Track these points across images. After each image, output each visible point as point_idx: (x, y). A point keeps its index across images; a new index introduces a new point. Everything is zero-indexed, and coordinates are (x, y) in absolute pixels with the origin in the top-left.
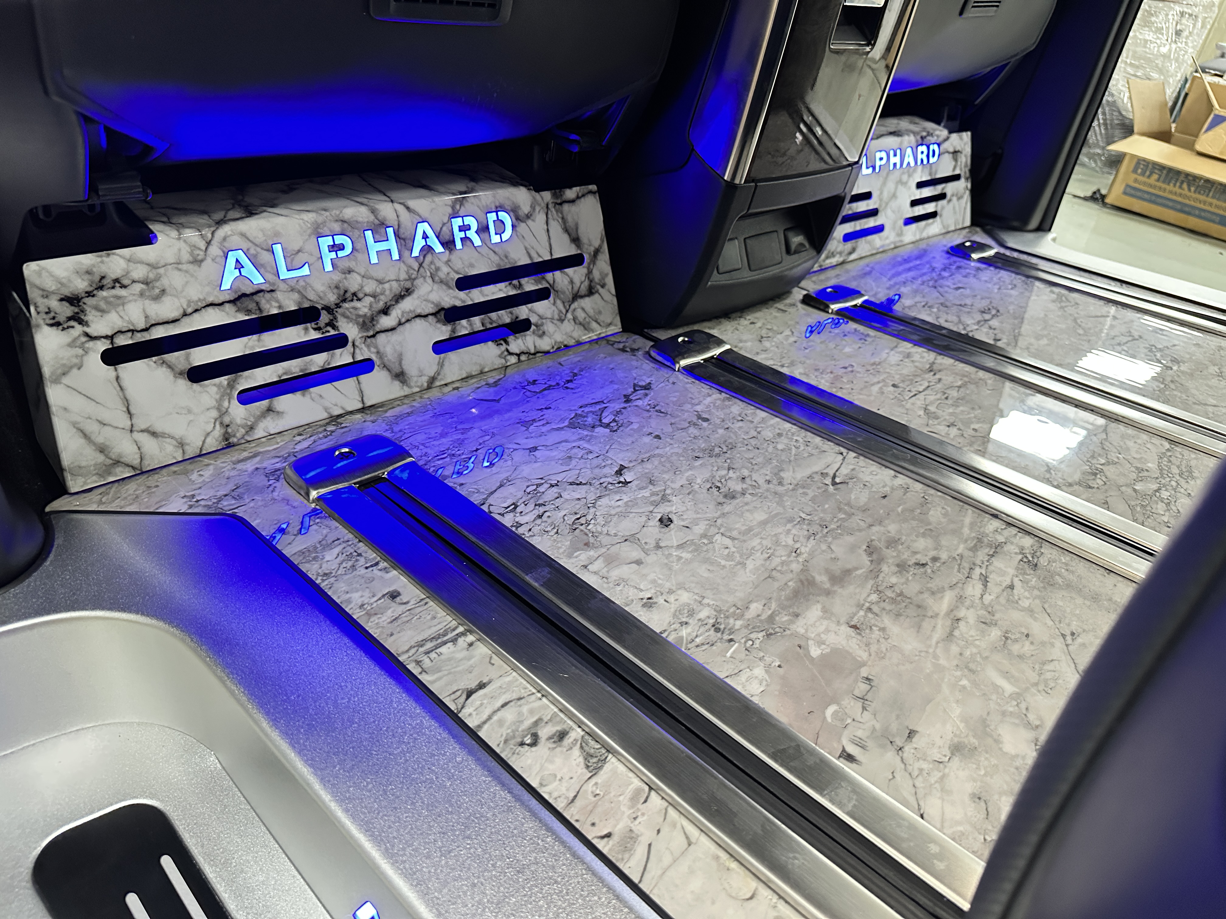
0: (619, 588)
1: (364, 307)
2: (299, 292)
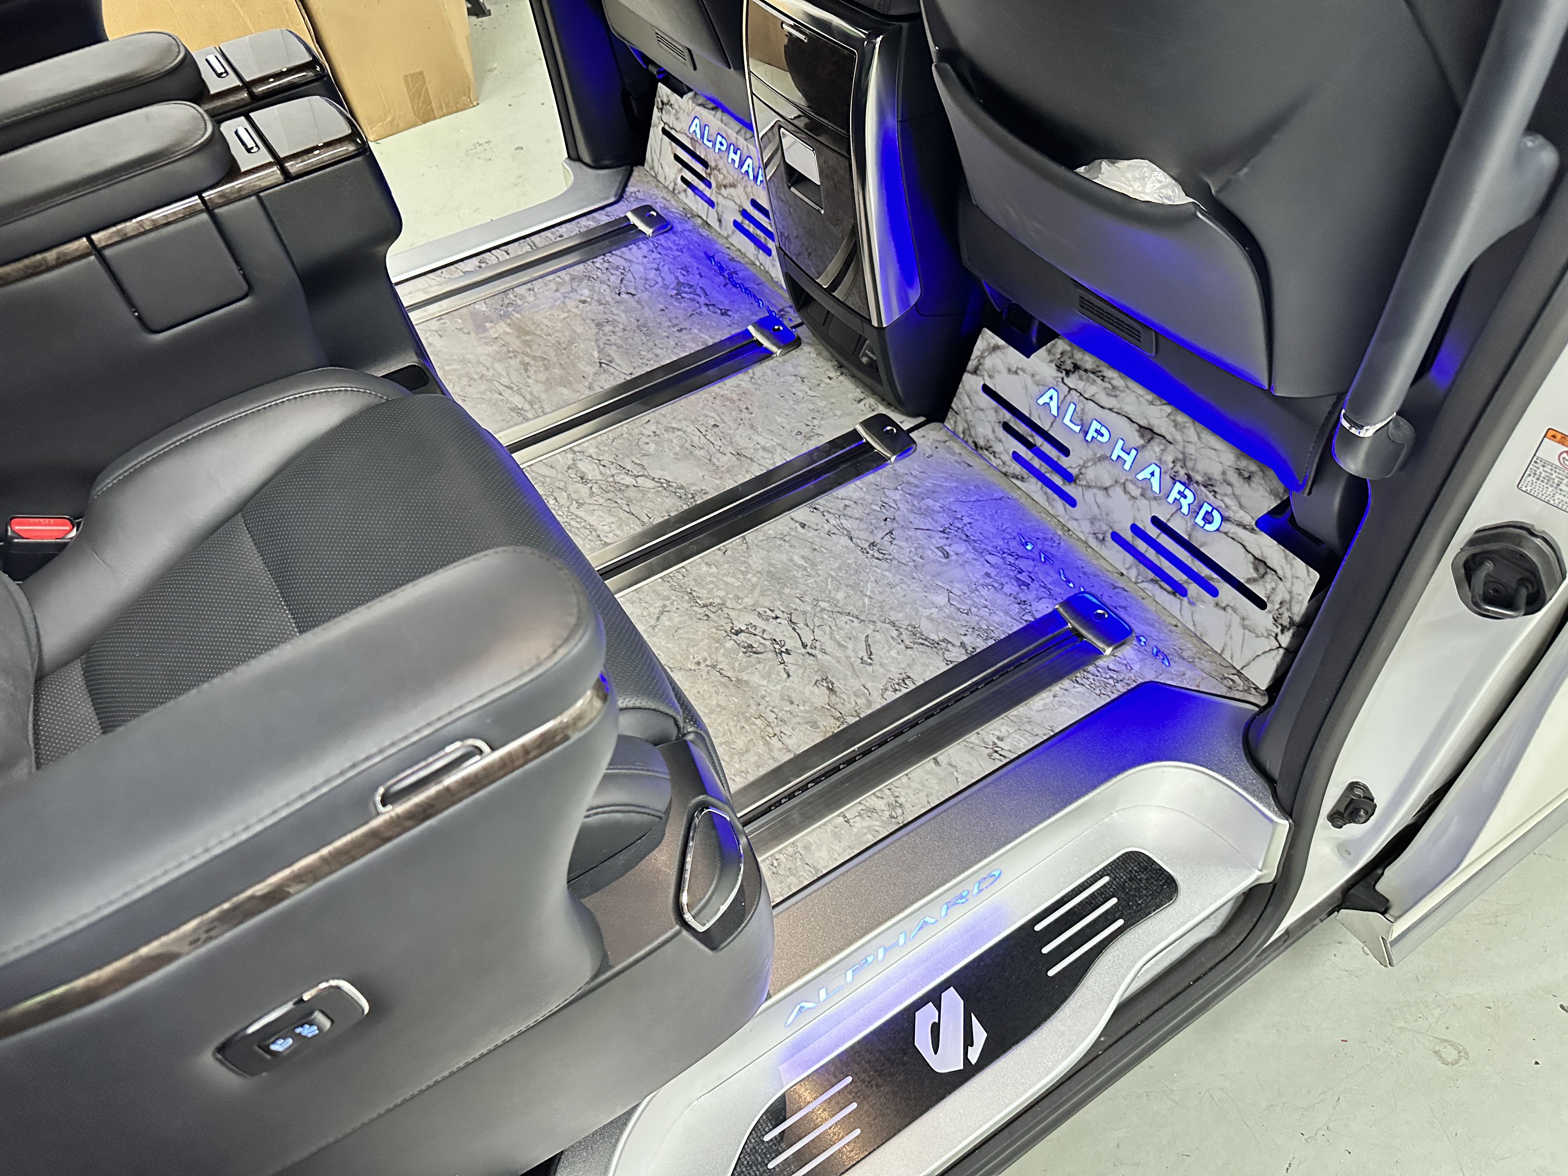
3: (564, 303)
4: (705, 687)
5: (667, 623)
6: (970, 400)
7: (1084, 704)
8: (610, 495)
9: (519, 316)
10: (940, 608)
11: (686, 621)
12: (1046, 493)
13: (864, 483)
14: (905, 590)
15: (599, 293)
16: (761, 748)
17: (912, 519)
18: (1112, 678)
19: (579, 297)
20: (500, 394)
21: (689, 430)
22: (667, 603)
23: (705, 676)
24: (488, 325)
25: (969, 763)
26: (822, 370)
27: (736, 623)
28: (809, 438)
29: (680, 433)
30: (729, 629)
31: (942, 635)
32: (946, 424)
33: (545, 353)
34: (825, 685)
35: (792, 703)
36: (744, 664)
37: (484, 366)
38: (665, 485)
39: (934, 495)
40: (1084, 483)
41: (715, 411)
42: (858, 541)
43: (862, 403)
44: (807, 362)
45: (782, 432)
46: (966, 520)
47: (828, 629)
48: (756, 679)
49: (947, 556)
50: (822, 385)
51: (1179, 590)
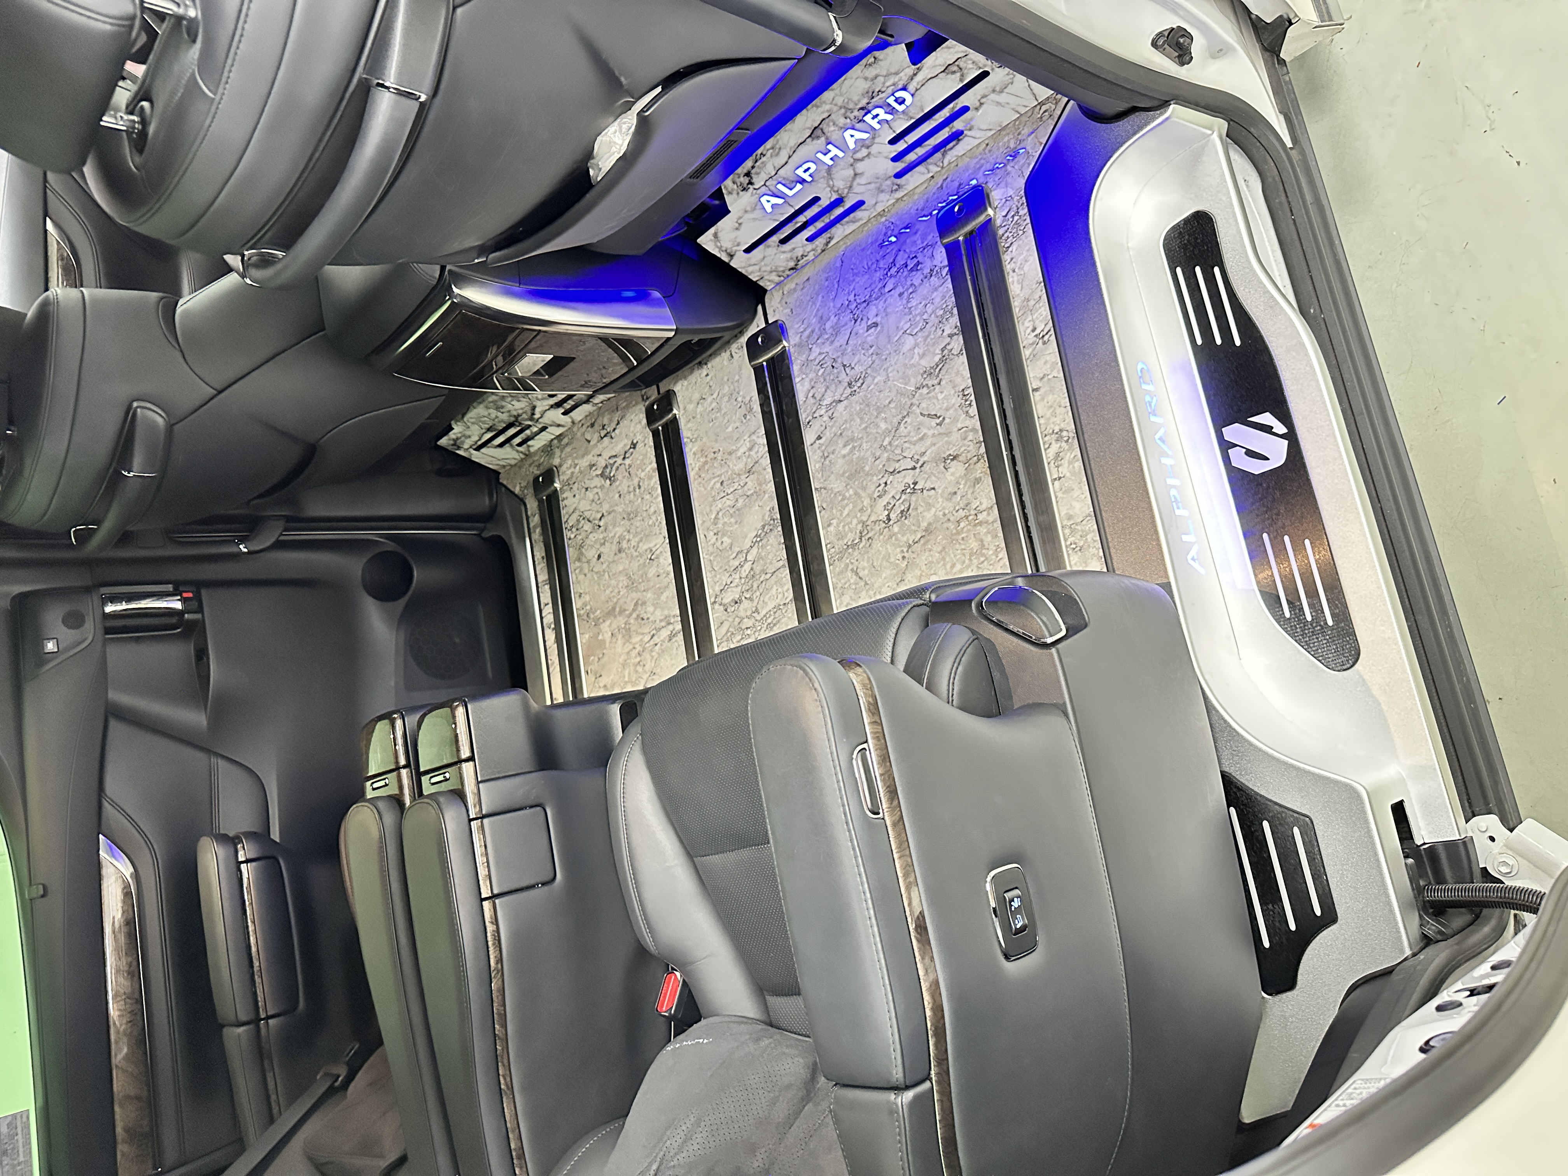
3: (597, 573)
4: (924, 558)
5: (866, 572)
6: (755, 265)
7: (1027, 248)
8: (755, 586)
9: (599, 612)
10: (916, 345)
11: (868, 557)
12: (848, 222)
13: (799, 376)
14: (893, 370)
15: (595, 542)
16: (983, 530)
17: (838, 344)
18: (1013, 217)
19: (595, 560)
20: (656, 645)
21: (720, 506)
22: (850, 567)
23: (915, 556)
24: (600, 637)
25: (1045, 363)
26: (699, 380)
27: (881, 518)
28: (751, 409)
29: (720, 514)
30: (884, 525)
31: (938, 351)
32: (768, 288)
33: (633, 599)
34: (949, 461)
35: (955, 493)
36: (914, 522)
37: (631, 650)
38: (758, 539)
39: (824, 318)
40: (846, 191)
41: (710, 480)
42: (844, 396)
43: (733, 354)
44: (690, 390)
45: (740, 430)
46: (852, 298)
47: (907, 445)
48: (929, 516)
49: (875, 325)
50: (711, 384)
51: (957, 136)
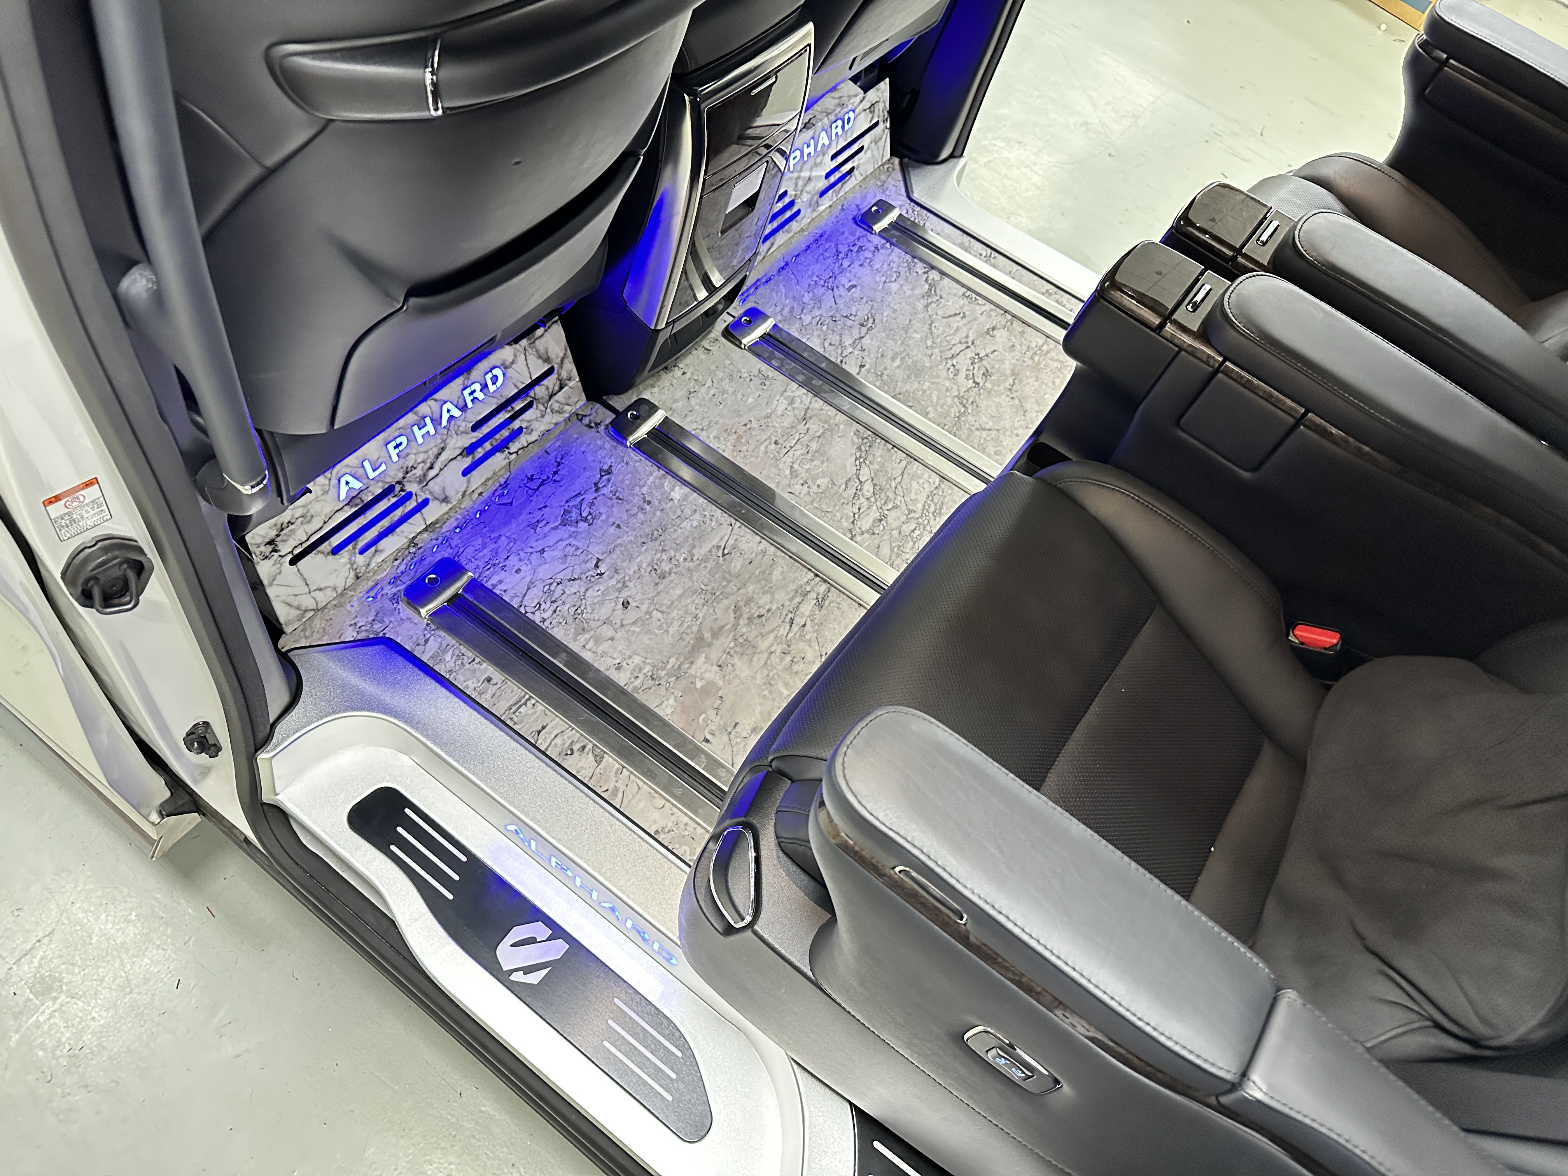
0: (603, 659)
1: (418, 472)
2: (382, 481)
10: (902, 285)
13: (802, 337)
14: (895, 304)
15: (604, 595)
17: (827, 307)
21: (789, 460)
26: (675, 381)
27: (969, 386)
29: (796, 466)
30: (976, 389)
31: (924, 282)
34: (992, 332)
36: (999, 375)
38: (861, 461)
39: (797, 297)
42: (863, 333)
44: (667, 392)
45: (765, 396)
49: (853, 286)
